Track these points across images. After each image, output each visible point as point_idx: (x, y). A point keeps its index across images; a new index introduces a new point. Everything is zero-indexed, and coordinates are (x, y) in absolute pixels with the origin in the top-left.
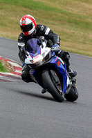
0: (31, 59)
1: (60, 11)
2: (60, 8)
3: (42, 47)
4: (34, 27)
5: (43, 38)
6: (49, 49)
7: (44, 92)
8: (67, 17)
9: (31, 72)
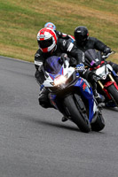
0: (52, 81)
1: (23, 11)
2: (23, 7)
3: (65, 66)
4: (54, 42)
5: (66, 55)
6: (72, 70)
7: (64, 120)
8: (33, 18)
9: (51, 97)
